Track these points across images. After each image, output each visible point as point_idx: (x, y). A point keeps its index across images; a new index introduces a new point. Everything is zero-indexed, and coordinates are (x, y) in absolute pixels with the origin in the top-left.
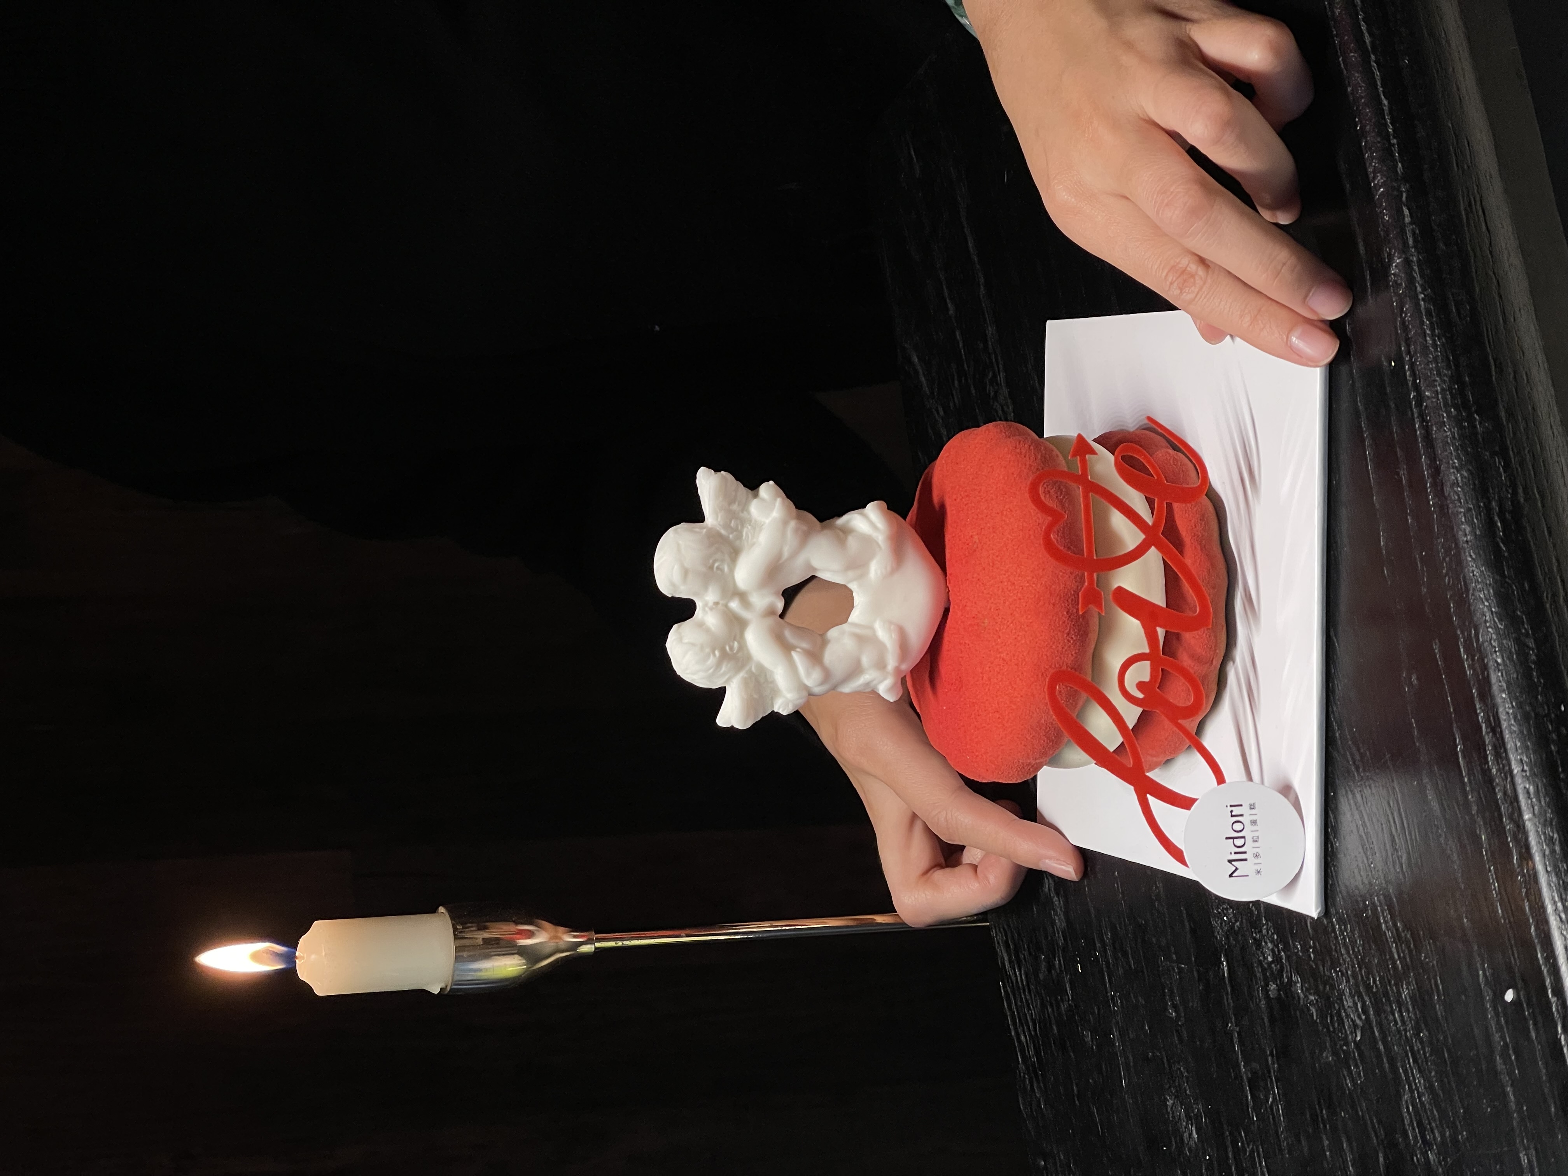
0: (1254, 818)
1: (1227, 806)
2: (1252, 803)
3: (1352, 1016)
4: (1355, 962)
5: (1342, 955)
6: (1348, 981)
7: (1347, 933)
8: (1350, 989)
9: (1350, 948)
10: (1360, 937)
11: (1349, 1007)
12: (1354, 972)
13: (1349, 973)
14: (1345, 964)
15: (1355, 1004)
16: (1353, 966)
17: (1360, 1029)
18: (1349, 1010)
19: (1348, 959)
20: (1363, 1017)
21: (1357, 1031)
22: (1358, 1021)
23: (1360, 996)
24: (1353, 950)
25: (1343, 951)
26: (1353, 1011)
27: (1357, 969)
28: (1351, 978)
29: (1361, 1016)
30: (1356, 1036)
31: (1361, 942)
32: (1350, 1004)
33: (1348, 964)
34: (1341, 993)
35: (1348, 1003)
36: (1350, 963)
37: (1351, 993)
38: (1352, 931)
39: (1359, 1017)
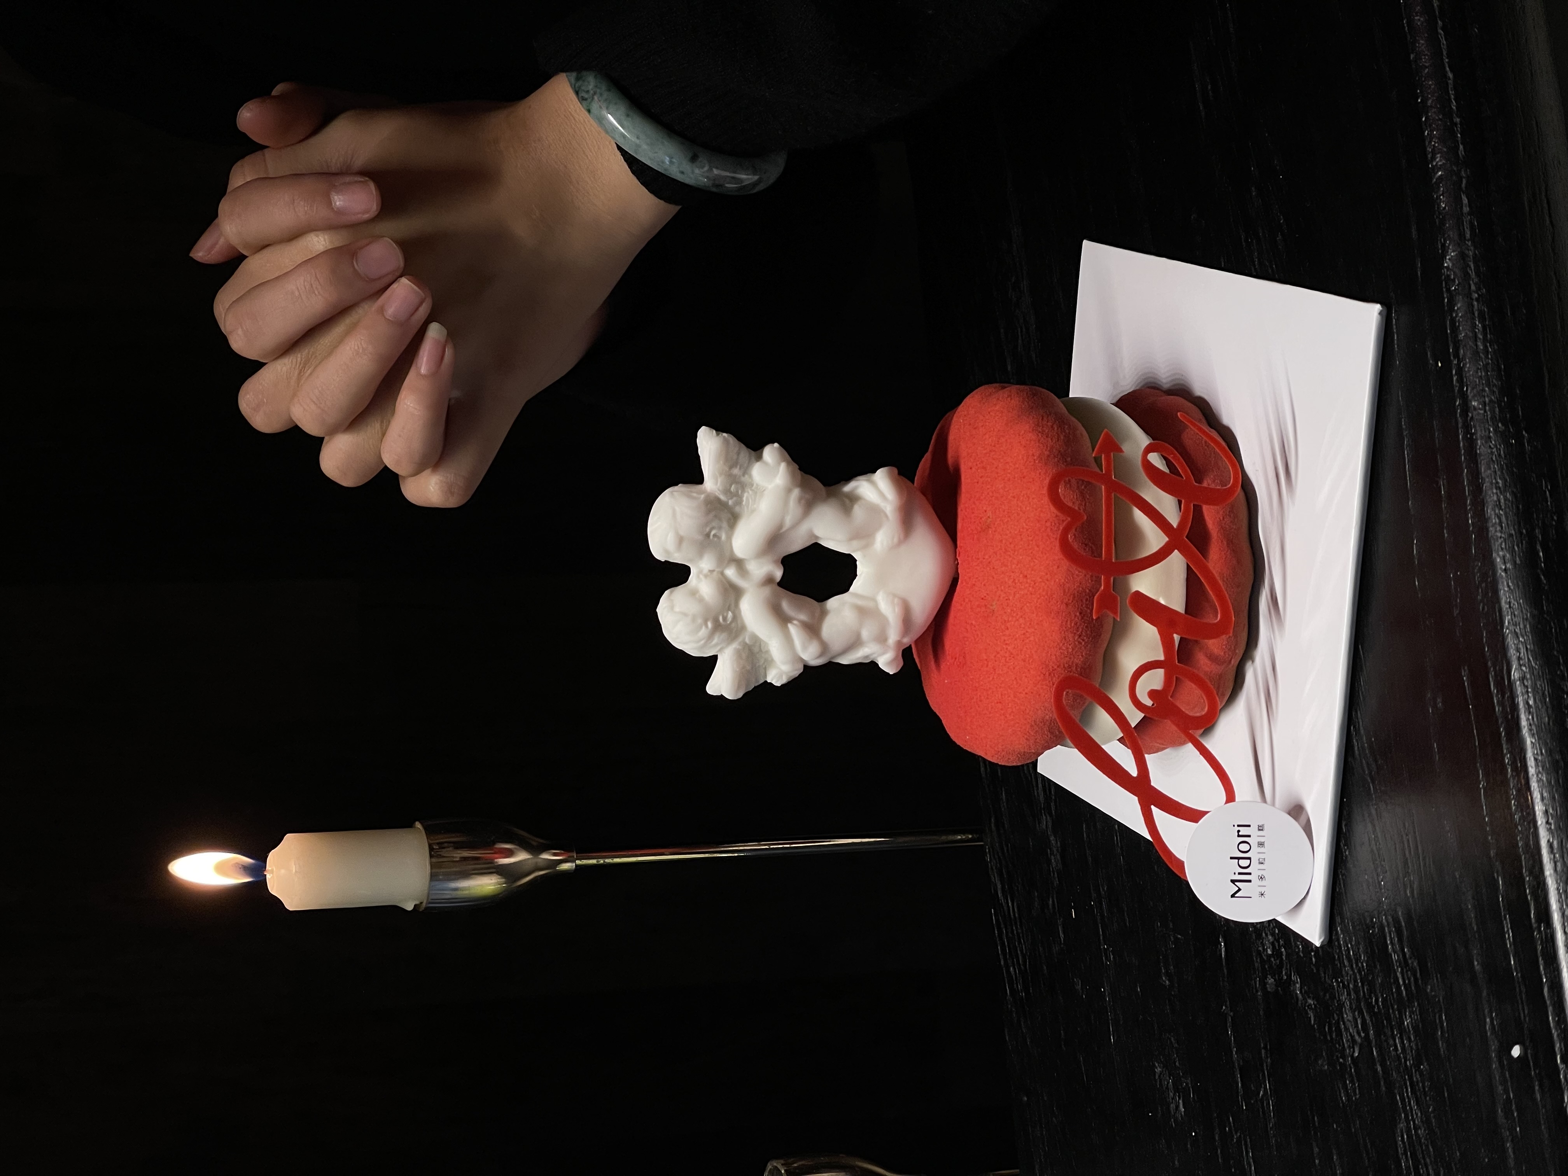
0: (1262, 840)
1: (1234, 826)
2: (1260, 824)
3: (1351, 1030)
4: (1358, 977)
5: (1345, 967)
6: (1349, 994)
7: (1351, 945)
8: (1351, 1004)
9: (1354, 961)
10: (1366, 953)
11: (1348, 1020)
12: (1356, 986)
13: (1351, 986)
14: (1347, 976)
15: (1355, 1020)
16: (1356, 981)
17: (1358, 1045)
18: (1348, 1024)
19: (1351, 973)
20: (1363, 1035)
21: (1355, 1046)
22: (1357, 1037)
23: (1361, 1013)
24: (1357, 965)
25: (1346, 963)
26: (1352, 1025)
27: (1360, 984)
28: (1352, 993)
29: (1360, 1033)
30: (1354, 1052)
31: (1366, 959)
32: (1350, 1018)
33: (1350, 978)
34: (1341, 1005)
35: (1348, 1016)
36: (1352, 976)
37: (1351, 1008)
38: (1357, 943)
39: (1359, 1034)
